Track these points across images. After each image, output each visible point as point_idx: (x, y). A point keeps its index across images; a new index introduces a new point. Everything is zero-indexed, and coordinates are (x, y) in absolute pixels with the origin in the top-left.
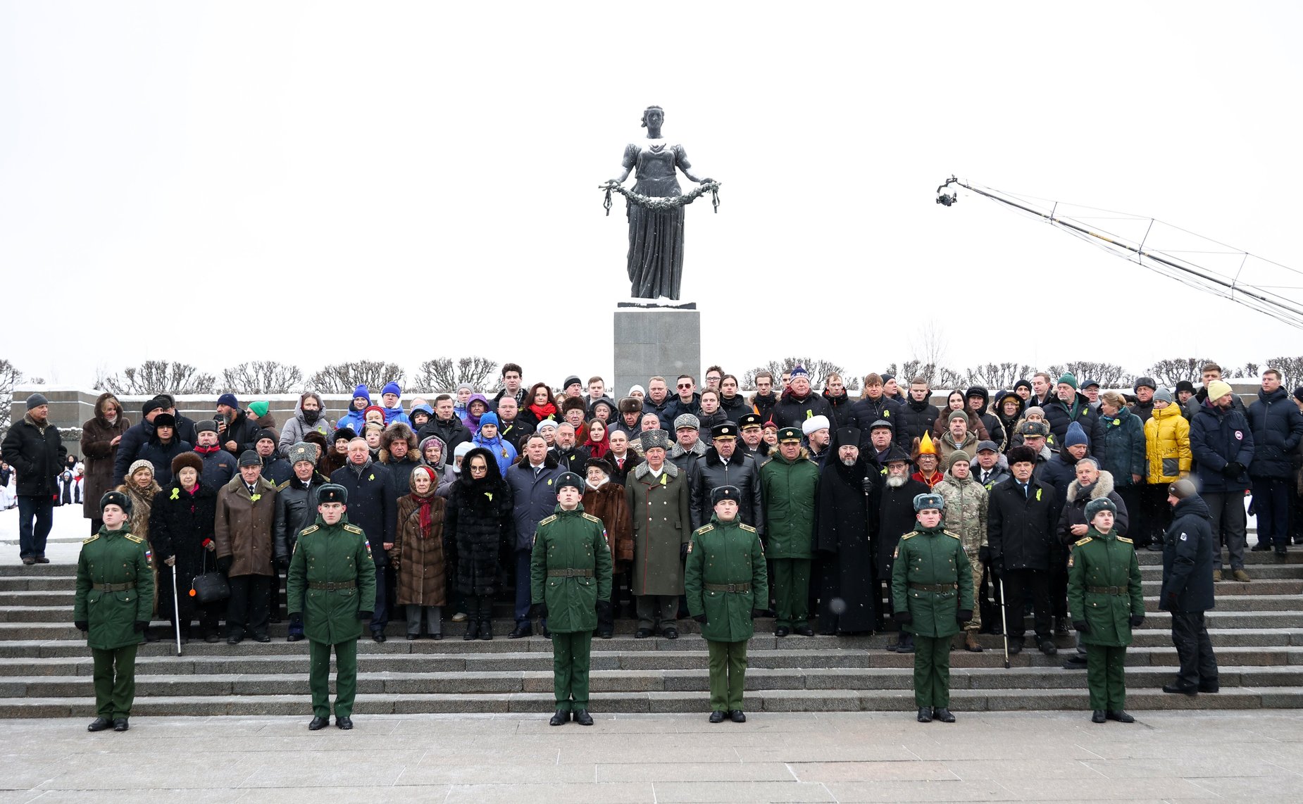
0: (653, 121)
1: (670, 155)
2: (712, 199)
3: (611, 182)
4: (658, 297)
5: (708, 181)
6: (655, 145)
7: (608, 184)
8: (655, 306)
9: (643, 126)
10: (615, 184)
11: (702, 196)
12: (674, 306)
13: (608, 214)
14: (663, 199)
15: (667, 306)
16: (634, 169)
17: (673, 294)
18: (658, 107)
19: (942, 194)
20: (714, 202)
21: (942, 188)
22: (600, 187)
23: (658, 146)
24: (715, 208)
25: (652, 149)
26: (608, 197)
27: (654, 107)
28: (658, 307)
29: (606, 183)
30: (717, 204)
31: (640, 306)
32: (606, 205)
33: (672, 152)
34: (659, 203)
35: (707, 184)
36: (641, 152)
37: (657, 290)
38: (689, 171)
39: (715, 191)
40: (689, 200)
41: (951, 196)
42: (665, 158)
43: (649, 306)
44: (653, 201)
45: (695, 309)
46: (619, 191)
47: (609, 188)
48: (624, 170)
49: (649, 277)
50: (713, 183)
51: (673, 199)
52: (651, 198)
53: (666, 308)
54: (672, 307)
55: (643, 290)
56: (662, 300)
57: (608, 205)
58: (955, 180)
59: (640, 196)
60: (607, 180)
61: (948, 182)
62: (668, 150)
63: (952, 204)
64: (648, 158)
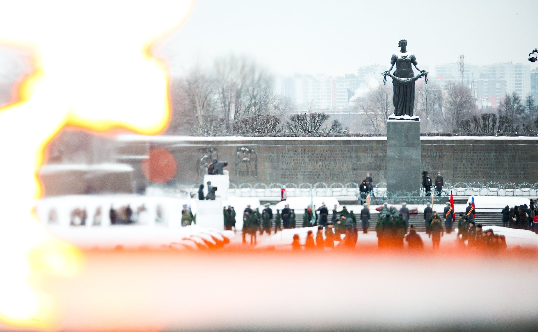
0: (403, 45)
1: (409, 60)
2: (425, 79)
3: (386, 72)
4: (404, 115)
5: (423, 71)
6: (403, 56)
7: (385, 73)
8: (403, 119)
9: (399, 46)
10: (388, 73)
11: (421, 77)
12: (410, 119)
13: (385, 84)
14: (406, 79)
15: (408, 119)
16: (395, 64)
17: (410, 114)
18: (404, 40)
19: (531, 57)
20: (426, 80)
21: (531, 54)
22: (382, 74)
23: (404, 56)
24: (426, 82)
25: (402, 57)
26: (385, 78)
27: (403, 40)
28: (404, 119)
29: (384, 72)
30: (427, 81)
31: (397, 119)
32: (384, 81)
33: (410, 59)
34: (404, 81)
35: (423, 73)
36: (398, 58)
37: (404, 112)
38: (416, 66)
39: (426, 76)
40: (416, 79)
41: (535, 58)
42: (407, 61)
43: (401, 119)
44: (402, 80)
45: (418, 120)
46: (389, 75)
47: (385, 75)
48: (391, 65)
49: (401, 107)
50: (425, 72)
51: (410, 79)
52: (401, 79)
53: (407, 120)
54: (409, 120)
55: (398, 112)
56: (406, 117)
57: (385, 81)
58: (536, 51)
59: (397, 78)
60: (385, 71)
61: (533, 52)
62: (408, 58)
63: (535, 61)
64: (401, 61)
